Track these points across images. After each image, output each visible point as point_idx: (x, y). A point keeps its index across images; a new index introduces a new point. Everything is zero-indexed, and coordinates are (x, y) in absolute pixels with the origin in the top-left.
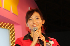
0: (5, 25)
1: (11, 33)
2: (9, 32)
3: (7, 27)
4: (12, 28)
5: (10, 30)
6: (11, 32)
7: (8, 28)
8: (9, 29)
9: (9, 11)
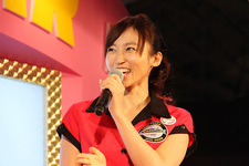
0: (34, 74)
1: (49, 99)
2: (44, 96)
3: (39, 79)
4: (53, 83)
5: (48, 87)
6: (50, 93)
7: (43, 81)
8: (44, 86)
9: (48, 32)
